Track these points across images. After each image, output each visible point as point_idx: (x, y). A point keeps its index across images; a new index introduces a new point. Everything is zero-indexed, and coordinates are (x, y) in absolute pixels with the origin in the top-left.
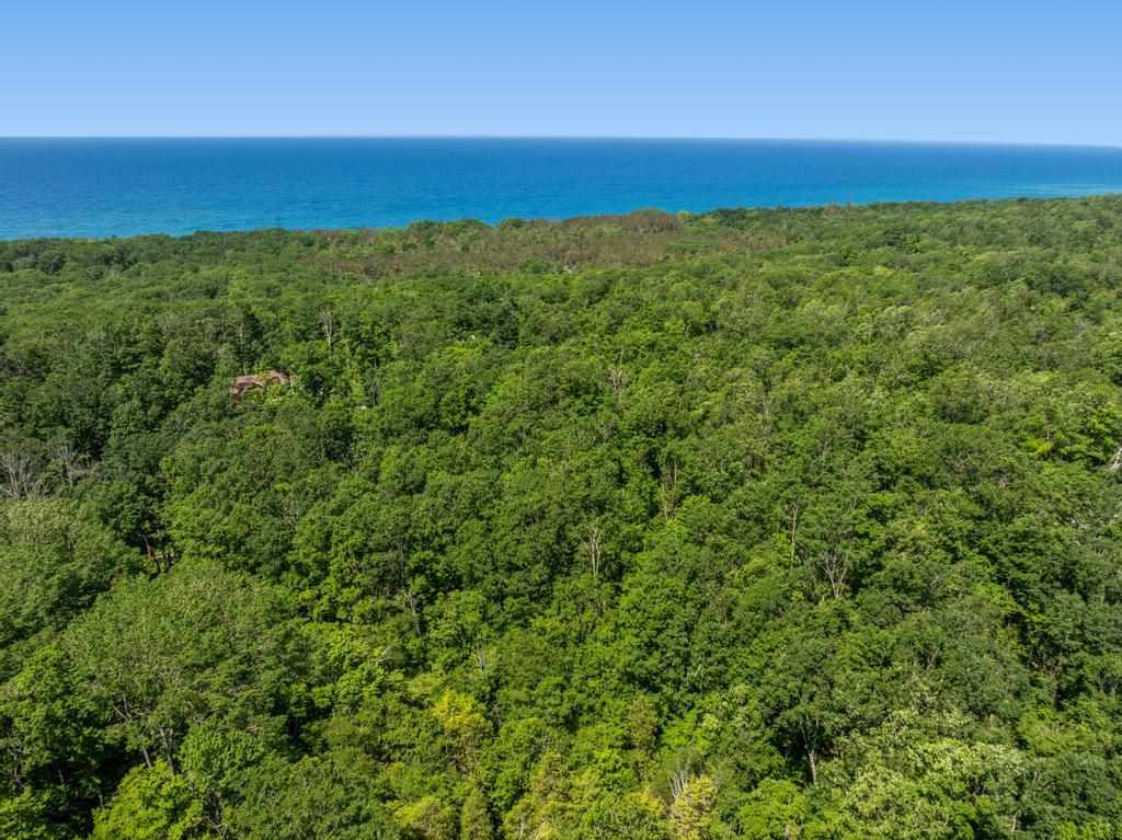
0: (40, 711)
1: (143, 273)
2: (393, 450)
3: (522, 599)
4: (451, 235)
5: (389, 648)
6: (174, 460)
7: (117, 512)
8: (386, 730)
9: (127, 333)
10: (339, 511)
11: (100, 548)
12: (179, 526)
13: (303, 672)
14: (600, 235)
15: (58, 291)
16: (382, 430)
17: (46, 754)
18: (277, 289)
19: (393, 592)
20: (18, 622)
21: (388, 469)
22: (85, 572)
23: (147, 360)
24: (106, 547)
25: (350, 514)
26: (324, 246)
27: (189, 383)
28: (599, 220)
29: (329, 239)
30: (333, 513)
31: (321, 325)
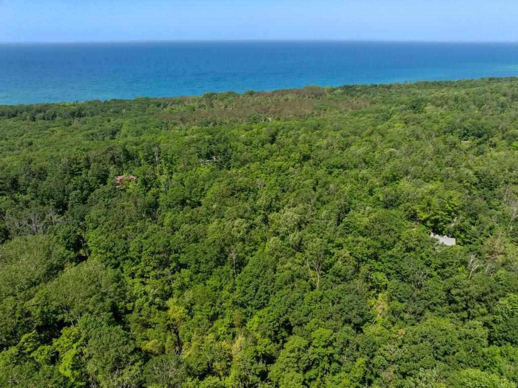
0: (39, 310)
1: (87, 122)
2: (169, 214)
3: (204, 274)
4: (221, 100)
5: (157, 289)
6: (90, 217)
7: (69, 237)
8: (151, 318)
9: (76, 159)
10: (146, 238)
11: (60, 253)
12: (91, 242)
13: (124, 298)
14: (287, 100)
15: (53, 131)
16: (166, 205)
17: (41, 322)
18: (141, 132)
19: (164, 269)
20: (34, 280)
21: (167, 221)
22: (55, 262)
23: (84, 171)
24: (63, 253)
25: (150, 240)
26: (165, 106)
27: (99, 181)
28: (287, 92)
29: (167, 103)
30: (144, 239)
31: (154, 153)
